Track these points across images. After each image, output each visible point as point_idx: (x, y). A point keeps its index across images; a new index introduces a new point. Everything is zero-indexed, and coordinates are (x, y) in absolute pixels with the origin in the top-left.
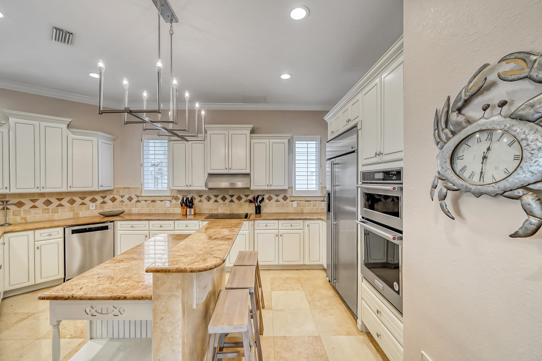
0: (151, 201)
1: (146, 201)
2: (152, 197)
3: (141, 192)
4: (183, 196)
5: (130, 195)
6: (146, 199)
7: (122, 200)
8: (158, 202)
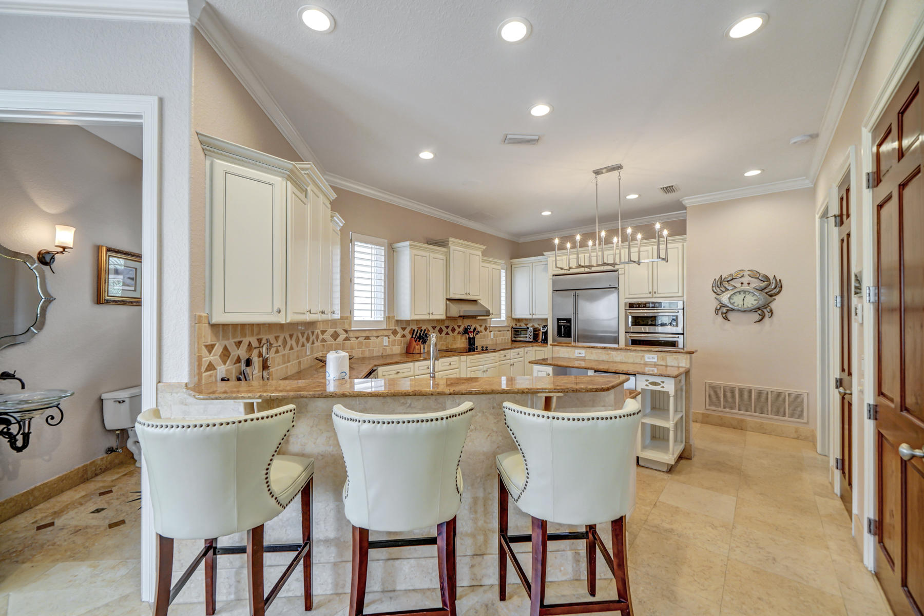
0: (364, 338)
1: (357, 338)
2: (367, 332)
3: (350, 324)
4: (418, 327)
5: (335, 330)
6: (358, 334)
7: (323, 338)
8: (373, 339)
